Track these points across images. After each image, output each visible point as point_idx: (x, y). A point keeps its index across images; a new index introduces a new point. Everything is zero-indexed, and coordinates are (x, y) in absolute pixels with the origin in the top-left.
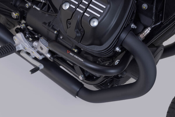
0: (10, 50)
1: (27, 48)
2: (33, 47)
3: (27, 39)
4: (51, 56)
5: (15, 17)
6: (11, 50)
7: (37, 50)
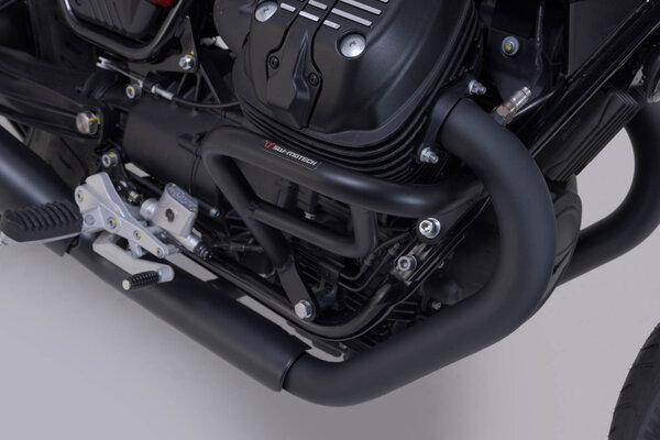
0: (63, 219)
1: (120, 221)
2: (140, 218)
3: (124, 194)
4: (200, 244)
5: (88, 130)
6: (67, 219)
7: (153, 229)
